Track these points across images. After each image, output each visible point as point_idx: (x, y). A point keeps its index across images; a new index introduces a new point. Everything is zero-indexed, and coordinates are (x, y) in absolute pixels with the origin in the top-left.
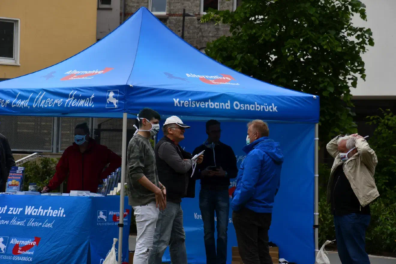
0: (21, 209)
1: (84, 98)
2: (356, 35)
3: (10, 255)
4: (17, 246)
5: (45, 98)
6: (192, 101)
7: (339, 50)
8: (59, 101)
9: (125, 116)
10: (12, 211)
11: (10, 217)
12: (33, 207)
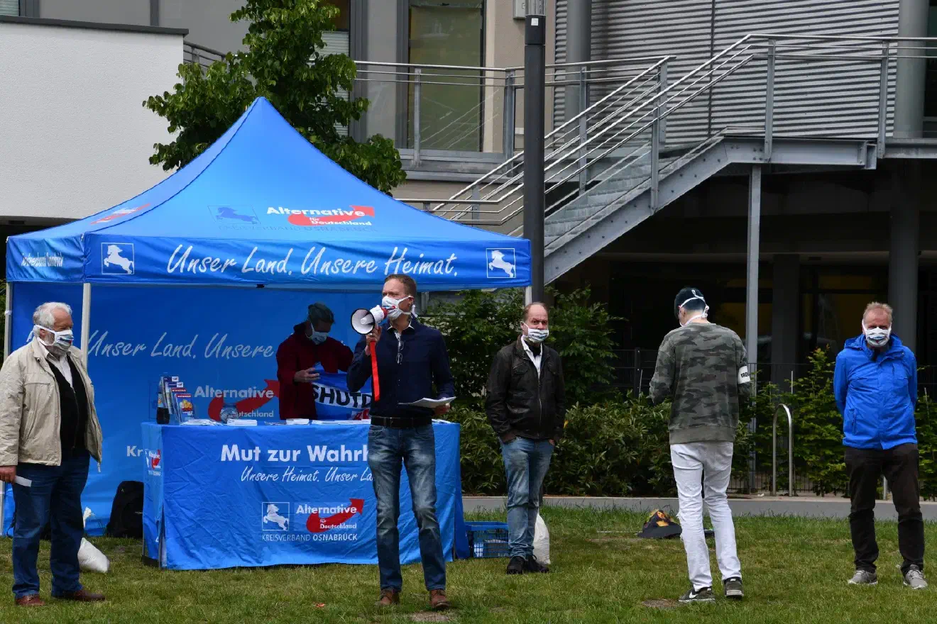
0: (296, 453)
3: (303, 533)
4: (314, 517)
8: (368, 265)
10: (277, 456)
11: (276, 468)
12: (325, 448)
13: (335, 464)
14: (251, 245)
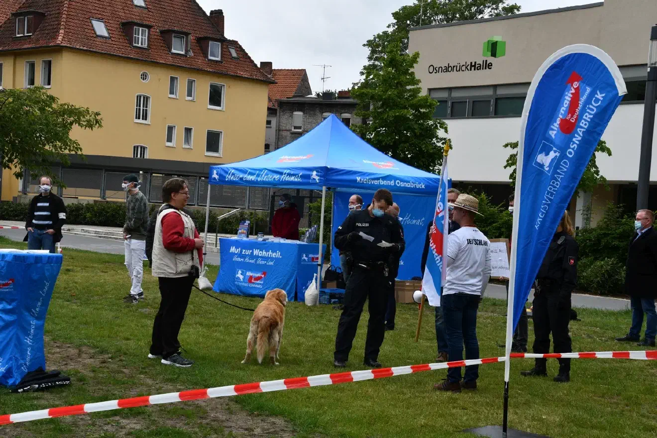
0: (251, 251)
1: (293, 175)
2: (442, 142)
3: (246, 283)
4: (251, 277)
5: (267, 174)
6: (369, 179)
7: (431, 151)
8: (277, 177)
9: (324, 189)
10: (245, 252)
11: (244, 256)
12: (259, 250)
13: (261, 257)
14: (247, 170)
